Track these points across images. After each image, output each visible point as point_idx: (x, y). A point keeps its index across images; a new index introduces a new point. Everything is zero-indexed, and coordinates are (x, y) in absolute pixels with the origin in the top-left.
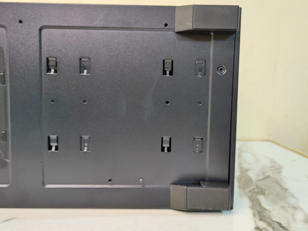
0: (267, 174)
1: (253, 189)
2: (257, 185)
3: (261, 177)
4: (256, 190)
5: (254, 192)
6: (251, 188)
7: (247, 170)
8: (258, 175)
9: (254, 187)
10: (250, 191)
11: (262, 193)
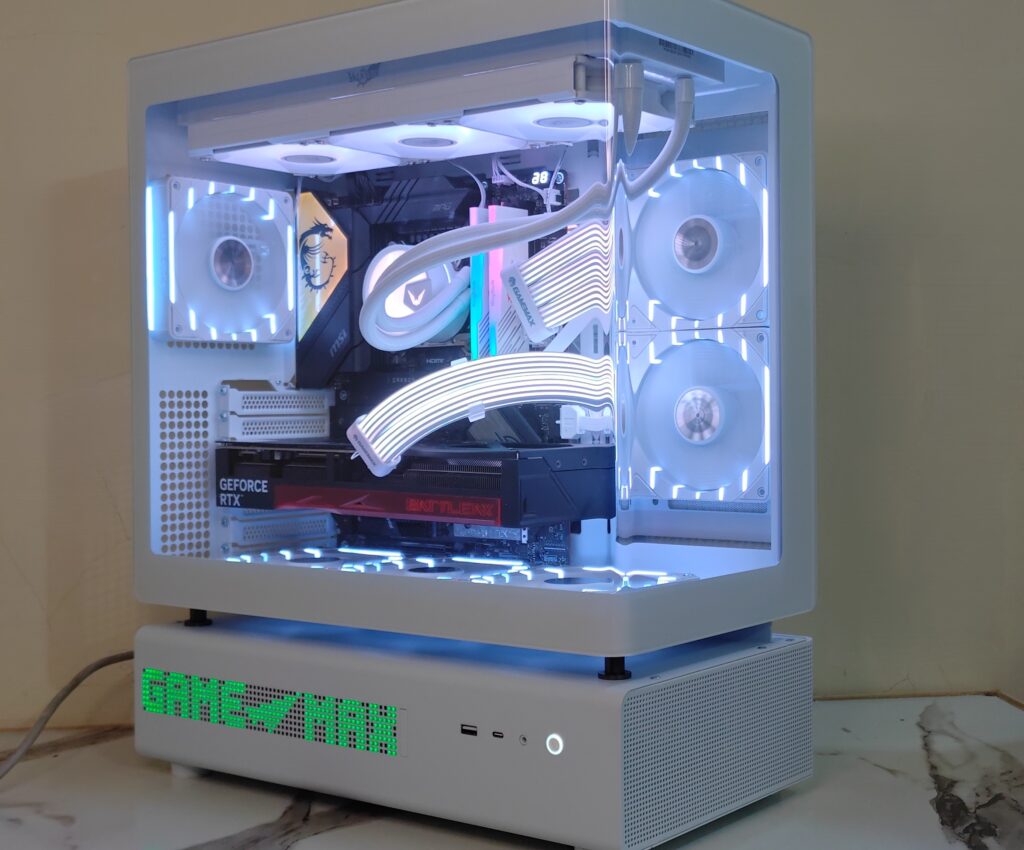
0: (997, 791)
1: (972, 825)
2: (977, 817)
3: (984, 800)
4: (978, 828)
5: (974, 831)
6: (967, 825)
7: (953, 783)
8: (977, 795)
9: (974, 821)
10: (966, 831)
11: (991, 832)
